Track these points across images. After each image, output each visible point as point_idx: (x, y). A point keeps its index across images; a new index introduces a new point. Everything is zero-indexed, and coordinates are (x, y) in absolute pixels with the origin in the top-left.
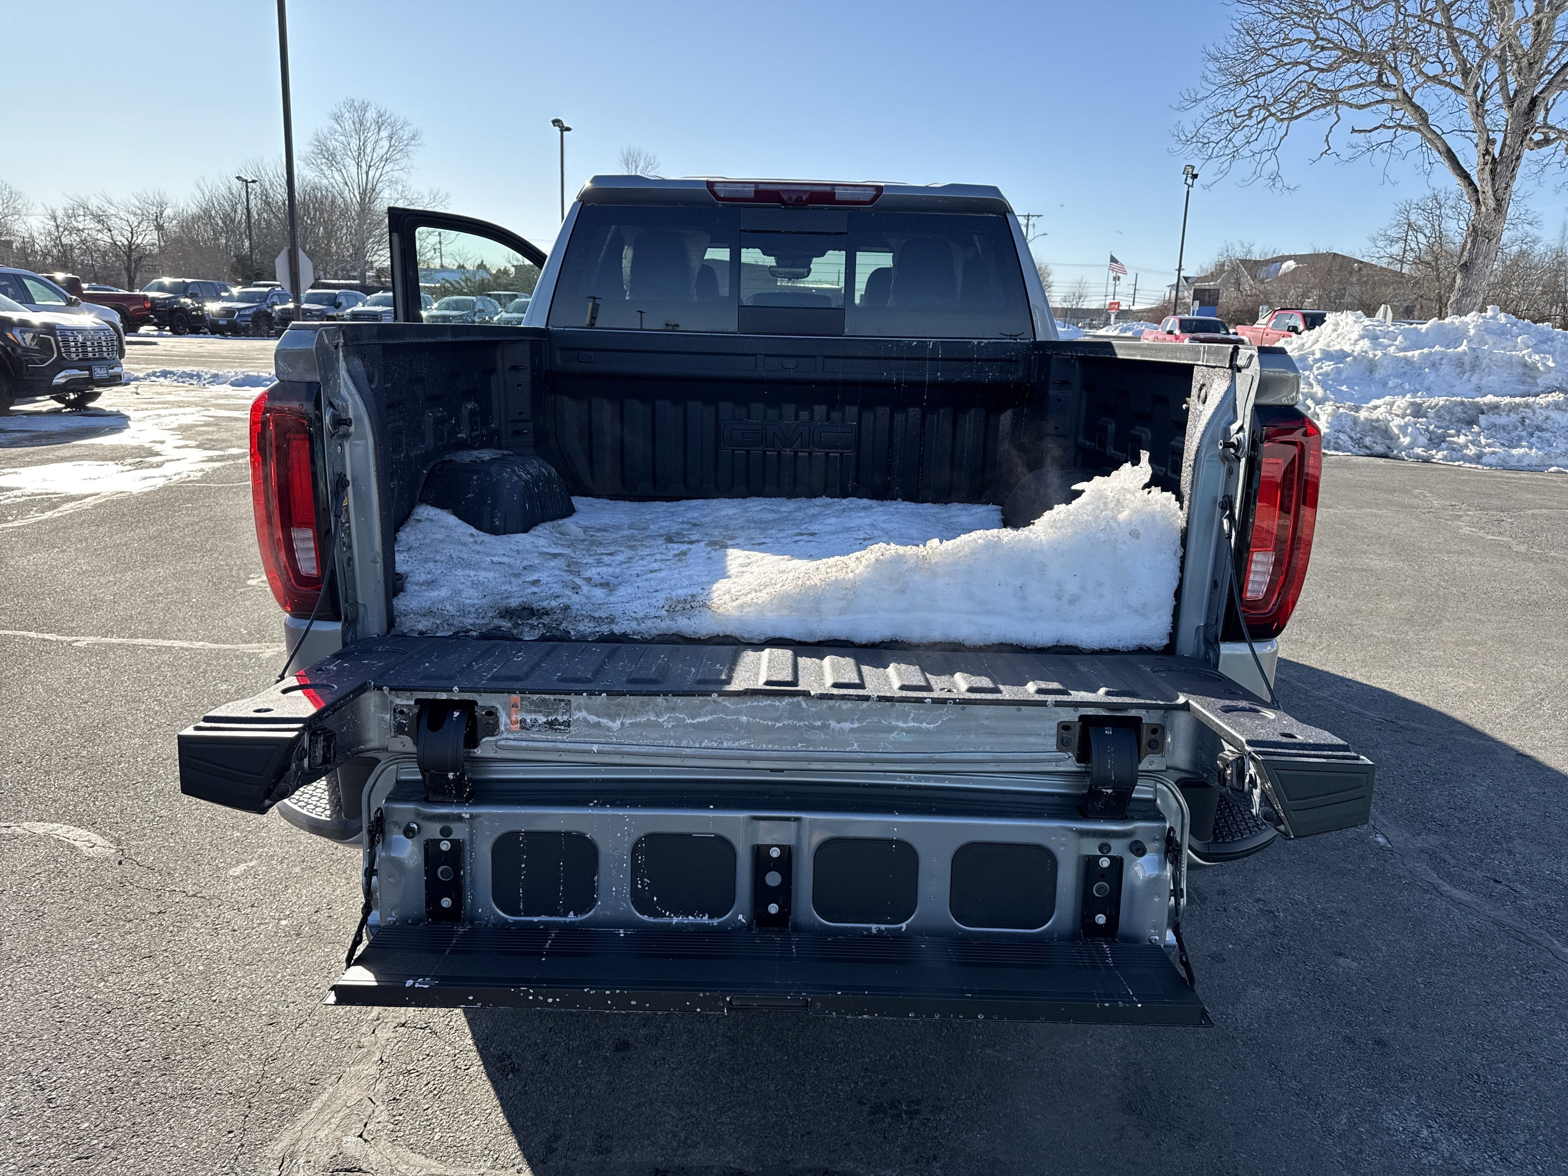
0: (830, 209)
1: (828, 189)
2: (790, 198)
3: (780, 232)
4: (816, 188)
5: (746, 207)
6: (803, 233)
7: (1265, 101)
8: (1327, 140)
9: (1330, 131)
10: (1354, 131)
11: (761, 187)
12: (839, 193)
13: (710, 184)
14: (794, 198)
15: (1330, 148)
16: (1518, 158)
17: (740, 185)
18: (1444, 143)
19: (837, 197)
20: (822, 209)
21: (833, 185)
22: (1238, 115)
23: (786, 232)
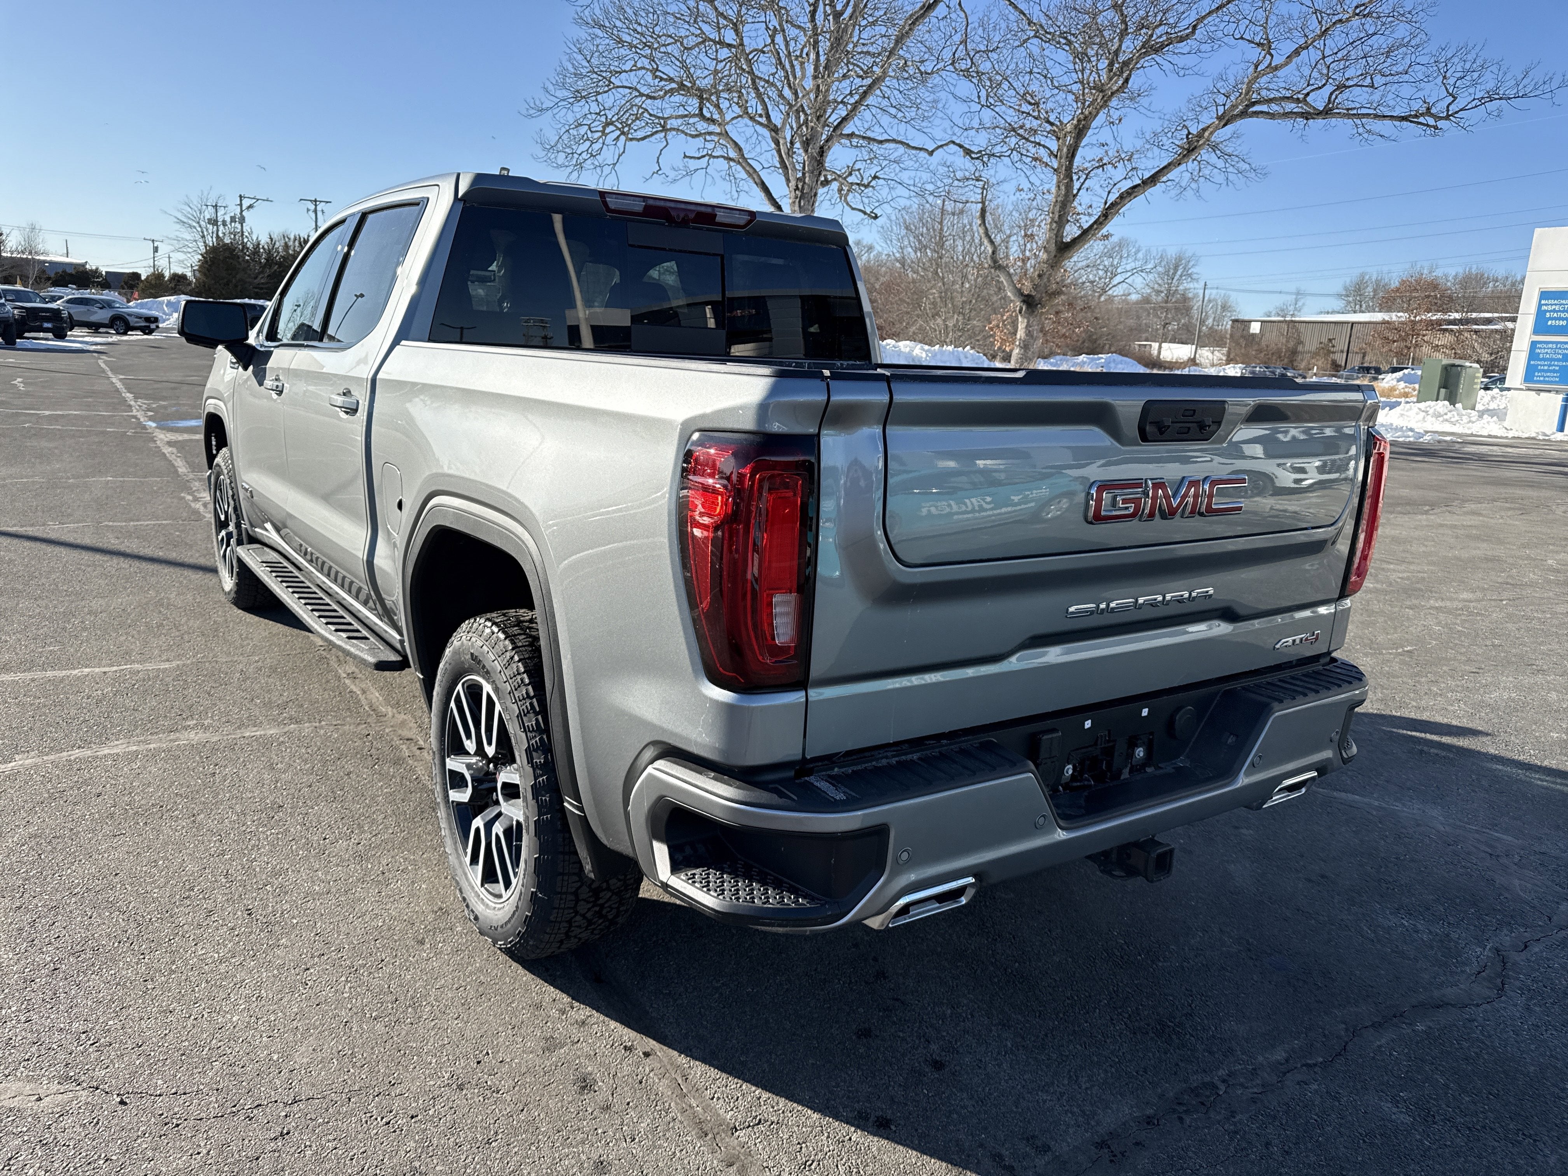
0: (708, 230)
1: (709, 210)
2: (678, 216)
3: (664, 249)
4: (703, 209)
5: (633, 221)
6: (685, 252)
7: (606, 118)
8: (658, 162)
9: (660, 154)
10: (685, 156)
11: (651, 202)
12: (721, 217)
13: (602, 194)
14: (682, 215)
15: (660, 169)
16: (816, 194)
17: (632, 198)
18: (759, 176)
19: (718, 219)
20: (701, 229)
21: (713, 207)
22: (593, 129)
23: (671, 250)
